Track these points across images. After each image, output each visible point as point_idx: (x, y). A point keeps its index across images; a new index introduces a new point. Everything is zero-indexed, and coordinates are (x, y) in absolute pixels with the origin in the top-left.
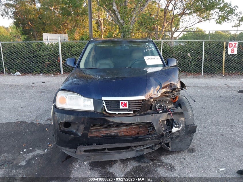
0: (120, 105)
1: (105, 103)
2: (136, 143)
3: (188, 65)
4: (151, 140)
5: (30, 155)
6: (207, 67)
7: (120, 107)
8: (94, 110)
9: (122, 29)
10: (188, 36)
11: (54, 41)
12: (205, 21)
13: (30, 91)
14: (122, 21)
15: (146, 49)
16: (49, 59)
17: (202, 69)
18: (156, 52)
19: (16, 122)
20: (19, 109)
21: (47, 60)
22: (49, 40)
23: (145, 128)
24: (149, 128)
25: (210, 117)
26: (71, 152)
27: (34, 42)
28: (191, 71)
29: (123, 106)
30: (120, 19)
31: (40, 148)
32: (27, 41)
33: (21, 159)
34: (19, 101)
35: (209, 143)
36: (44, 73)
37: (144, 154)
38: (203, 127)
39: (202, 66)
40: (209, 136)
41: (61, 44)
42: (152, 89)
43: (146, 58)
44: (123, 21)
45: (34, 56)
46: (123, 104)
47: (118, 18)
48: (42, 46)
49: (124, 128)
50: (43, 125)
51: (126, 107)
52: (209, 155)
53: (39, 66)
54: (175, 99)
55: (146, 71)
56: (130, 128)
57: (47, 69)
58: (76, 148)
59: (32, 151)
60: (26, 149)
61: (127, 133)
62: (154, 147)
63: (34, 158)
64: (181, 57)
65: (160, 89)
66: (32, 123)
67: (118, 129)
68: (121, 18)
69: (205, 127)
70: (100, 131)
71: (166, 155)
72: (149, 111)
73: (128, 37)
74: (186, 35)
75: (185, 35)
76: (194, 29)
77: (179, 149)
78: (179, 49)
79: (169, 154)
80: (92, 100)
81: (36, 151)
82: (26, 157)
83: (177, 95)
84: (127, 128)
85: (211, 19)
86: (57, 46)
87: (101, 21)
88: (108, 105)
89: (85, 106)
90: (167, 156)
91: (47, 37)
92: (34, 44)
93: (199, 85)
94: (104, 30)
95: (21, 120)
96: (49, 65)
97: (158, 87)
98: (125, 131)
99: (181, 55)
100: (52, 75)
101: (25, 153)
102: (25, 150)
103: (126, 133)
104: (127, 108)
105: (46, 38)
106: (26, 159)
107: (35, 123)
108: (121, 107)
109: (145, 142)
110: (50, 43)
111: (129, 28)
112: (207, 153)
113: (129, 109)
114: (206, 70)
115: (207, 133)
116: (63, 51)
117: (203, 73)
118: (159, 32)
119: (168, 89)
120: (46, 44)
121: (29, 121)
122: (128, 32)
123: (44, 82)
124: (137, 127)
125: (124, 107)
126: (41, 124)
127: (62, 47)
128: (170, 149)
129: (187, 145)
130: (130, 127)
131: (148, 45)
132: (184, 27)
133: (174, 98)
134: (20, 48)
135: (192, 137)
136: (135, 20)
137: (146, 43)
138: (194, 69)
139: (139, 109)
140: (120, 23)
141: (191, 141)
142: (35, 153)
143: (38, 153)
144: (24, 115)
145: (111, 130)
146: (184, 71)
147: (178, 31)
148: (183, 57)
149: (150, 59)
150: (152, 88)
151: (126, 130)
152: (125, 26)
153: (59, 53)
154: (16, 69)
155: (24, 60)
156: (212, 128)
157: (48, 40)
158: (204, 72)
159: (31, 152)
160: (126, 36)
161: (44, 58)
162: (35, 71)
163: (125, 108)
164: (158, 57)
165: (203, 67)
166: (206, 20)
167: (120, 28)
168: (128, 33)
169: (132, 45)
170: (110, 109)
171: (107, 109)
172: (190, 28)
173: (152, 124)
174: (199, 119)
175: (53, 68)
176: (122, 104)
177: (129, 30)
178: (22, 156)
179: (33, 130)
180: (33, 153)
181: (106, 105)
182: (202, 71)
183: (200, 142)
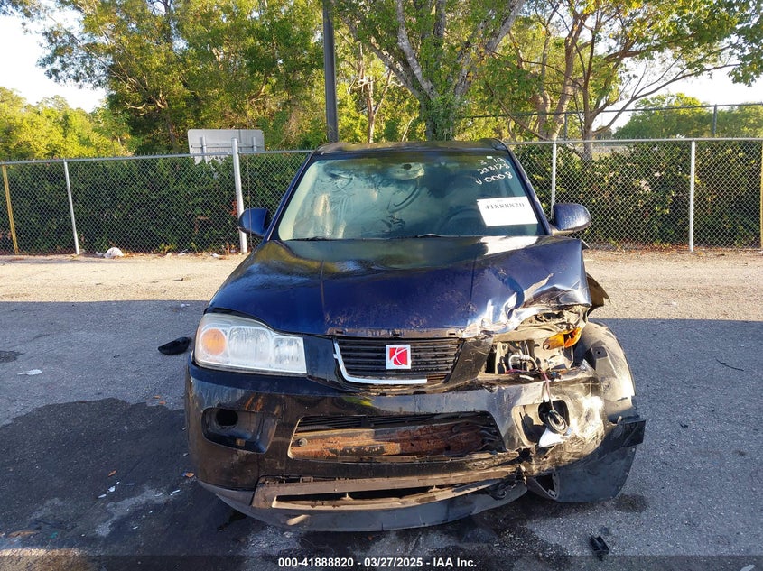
0: (385, 358)
1: (342, 350)
2: (441, 476)
3: (642, 220)
4: (490, 467)
5: (126, 506)
6: (706, 225)
7: (385, 365)
8: (305, 372)
9: (429, 107)
10: (651, 121)
11: (218, 151)
12: (697, 74)
13: (143, 307)
14: (426, 86)
15: (485, 175)
16: (206, 205)
17: (687, 232)
18: (517, 185)
19: (94, 402)
20: (108, 360)
21: (199, 210)
22: (205, 148)
23: (472, 430)
24: (483, 429)
25: (703, 391)
26: (238, 501)
27: (161, 158)
28: (651, 237)
29: (396, 362)
30: (419, 77)
31: (156, 485)
32: (143, 155)
33: (98, 515)
34: (110, 337)
35: (695, 479)
36: (191, 251)
37: (474, 512)
38: (678, 425)
39: (688, 222)
40: (695, 455)
41: (240, 161)
42: (490, 307)
43: (483, 204)
44: (430, 85)
45: (163, 199)
46: (395, 356)
47: (414, 76)
48: (183, 169)
49: (403, 429)
50: (171, 412)
51: (406, 364)
52: (690, 520)
53: (175, 227)
54: (572, 337)
55: (483, 248)
56: (420, 430)
57: (201, 236)
58: (255, 490)
59: (132, 492)
60: (115, 484)
61: (412, 445)
62: (500, 492)
63: (136, 514)
64: (618, 192)
65: (517, 307)
66: (140, 406)
67: (385, 432)
68: (425, 75)
69: (686, 426)
70: (328, 437)
71: (546, 516)
72: (482, 376)
73: (445, 133)
74: (643, 118)
75: (638, 118)
76: (670, 98)
77: (588, 495)
78: (612, 168)
79: (555, 515)
80: (300, 341)
81: (143, 492)
82: (113, 510)
83: (576, 324)
84: (411, 428)
85: (715, 68)
86: (229, 166)
87: (366, 85)
88: (349, 357)
89: (280, 359)
90: (548, 521)
91: (201, 139)
92: (160, 162)
93: (675, 285)
94: (377, 111)
95: (111, 394)
96: (205, 226)
97: (512, 301)
98: (404, 440)
99: (619, 187)
100: (216, 255)
101: (111, 497)
102: (112, 489)
103: (410, 446)
104: (409, 367)
105: (198, 142)
106: (112, 516)
107: (149, 405)
108: (390, 365)
109: (470, 472)
110: (207, 159)
111: (450, 105)
112: (682, 515)
113: (415, 371)
114: (704, 234)
115: (688, 444)
116: (246, 182)
117: (691, 242)
118: (550, 114)
119: (545, 308)
120: (198, 160)
121: (132, 397)
122: (446, 116)
123: (187, 279)
124: (446, 427)
125: (398, 364)
126: (166, 409)
127: (243, 169)
128: (553, 494)
129: (614, 485)
130: (422, 426)
131: (493, 163)
132: (627, 96)
133: (566, 332)
134: (123, 175)
135: (629, 457)
136: (469, 79)
137: (488, 157)
138: (661, 231)
139: (447, 369)
140: (421, 90)
141: (625, 471)
142: (140, 500)
143: (149, 501)
144: (119, 378)
145: (361, 433)
146: (627, 237)
147: (607, 109)
148: (623, 192)
149: (497, 206)
150: (490, 302)
151: (407, 437)
152: (436, 99)
153: (234, 188)
154: (110, 238)
155: (132, 211)
156: (709, 429)
157: (202, 148)
158: (695, 242)
159: (129, 497)
160: (439, 131)
161: (190, 203)
162: (163, 245)
163: (403, 367)
164: (525, 199)
165: (692, 225)
166: (700, 72)
167: (423, 105)
168: (446, 120)
169: (443, 164)
170: (356, 370)
171: (348, 370)
172: (654, 95)
173: (492, 419)
174: (666, 399)
175: (219, 233)
176: (392, 355)
177: (449, 112)
178: (103, 507)
179: (141, 427)
180: (136, 499)
181: (344, 356)
182: (687, 236)
183: (664, 475)
